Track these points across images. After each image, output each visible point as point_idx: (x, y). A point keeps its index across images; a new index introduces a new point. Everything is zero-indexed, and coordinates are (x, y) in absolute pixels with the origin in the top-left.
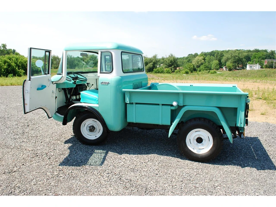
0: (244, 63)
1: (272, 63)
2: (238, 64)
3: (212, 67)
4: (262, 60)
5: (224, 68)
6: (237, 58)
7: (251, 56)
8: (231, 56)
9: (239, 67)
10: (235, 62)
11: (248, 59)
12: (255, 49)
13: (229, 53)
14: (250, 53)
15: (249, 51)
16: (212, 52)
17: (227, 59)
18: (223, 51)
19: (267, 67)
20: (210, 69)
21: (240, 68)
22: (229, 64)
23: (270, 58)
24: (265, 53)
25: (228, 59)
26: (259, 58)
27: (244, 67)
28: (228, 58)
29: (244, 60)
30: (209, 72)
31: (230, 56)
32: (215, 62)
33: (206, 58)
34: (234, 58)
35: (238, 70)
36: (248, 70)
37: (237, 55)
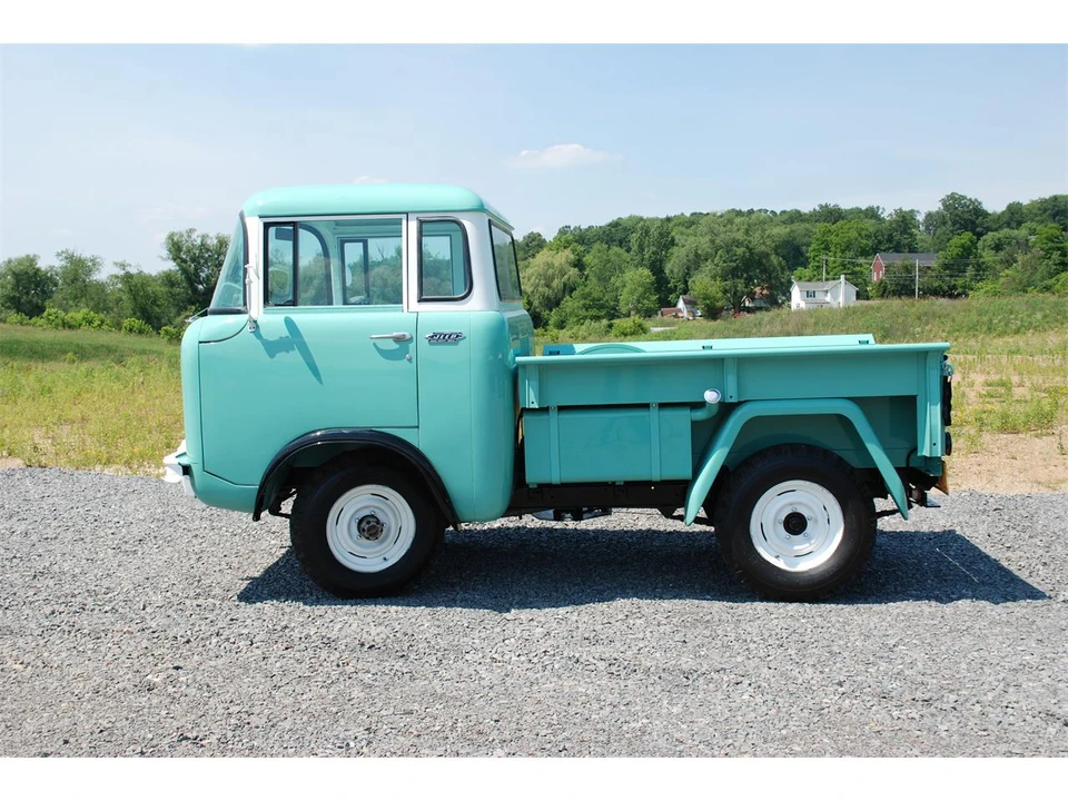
0: (777, 278)
1: (908, 269)
2: (749, 280)
3: (622, 303)
4: (861, 260)
5: (681, 304)
6: (740, 251)
7: (805, 240)
8: (712, 242)
9: (752, 296)
10: (733, 273)
11: (795, 255)
12: (821, 207)
13: (702, 228)
14: (799, 227)
15: (796, 217)
16: (615, 225)
17: (691, 256)
18: (668, 219)
19: (884, 292)
20: (613, 314)
21: (758, 304)
22: (703, 282)
23: (898, 249)
24: (869, 225)
25: (697, 261)
26: (843, 251)
27: (776, 296)
28: (697, 255)
29: (774, 259)
30: (610, 326)
31: (704, 243)
32: (636, 277)
33: (588, 259)
34: (728, 252)
35: (749, 310)
36: (799, 312)
37: (740, 236)
